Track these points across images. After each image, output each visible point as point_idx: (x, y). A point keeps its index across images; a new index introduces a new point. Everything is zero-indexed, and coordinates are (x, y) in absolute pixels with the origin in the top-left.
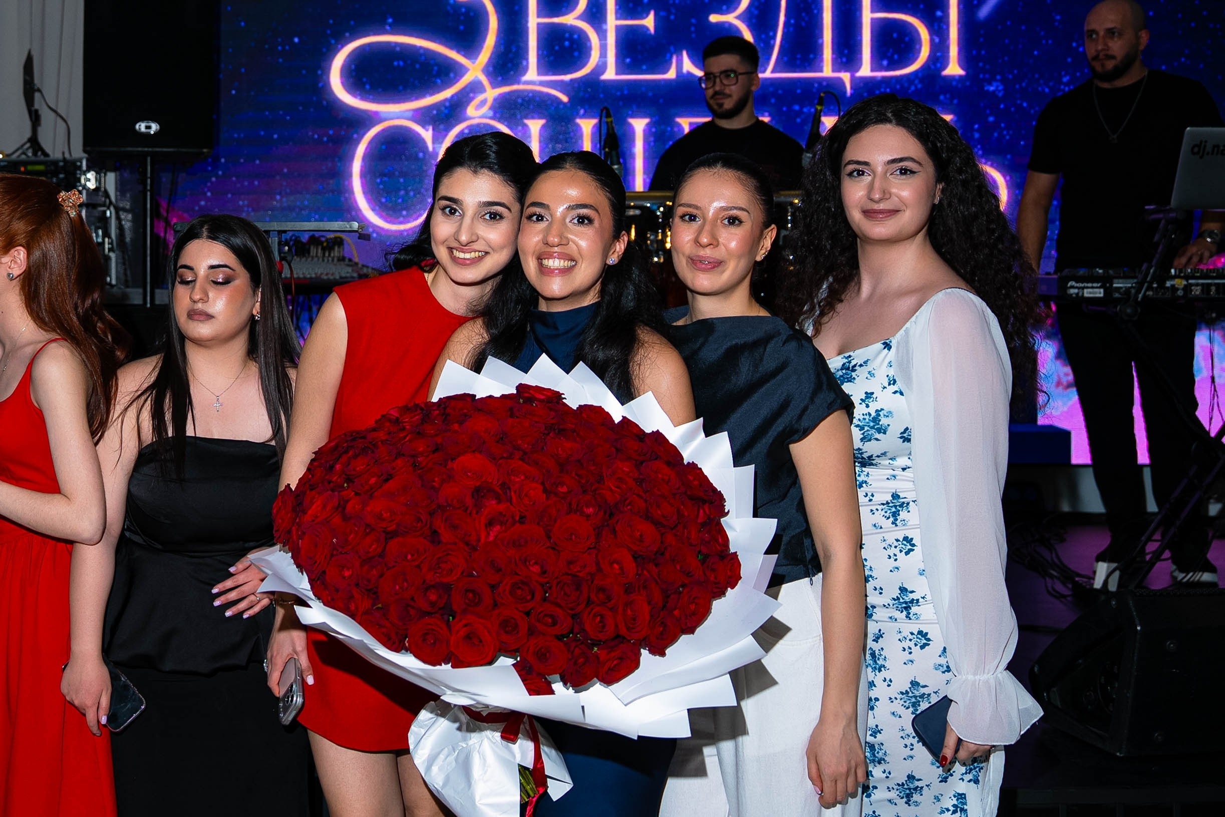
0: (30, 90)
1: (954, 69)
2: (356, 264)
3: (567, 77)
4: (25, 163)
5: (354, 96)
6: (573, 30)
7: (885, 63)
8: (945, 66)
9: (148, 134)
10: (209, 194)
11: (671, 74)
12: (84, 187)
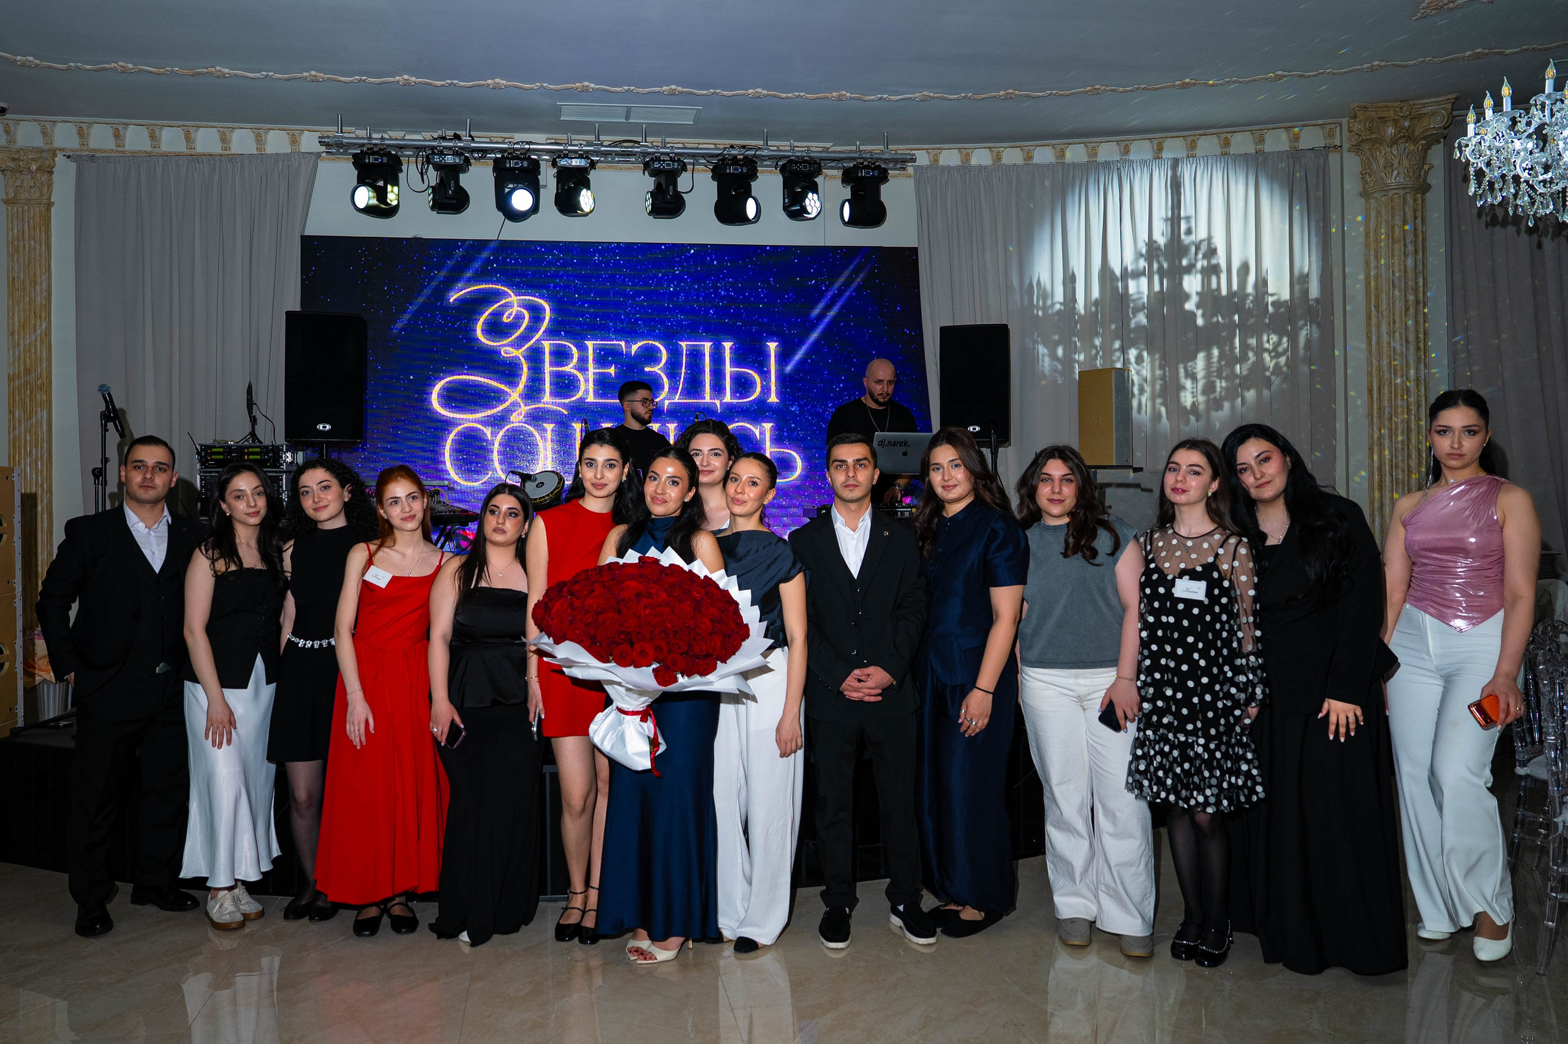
0: (250, 404)
1: (773, 399)
2: (448, 505)
3: (567, 401)
4: (248, 447)
5: (446, 409)
6: (570, 374)
7: (738, 395)
8: (769, 396)
9: (324, 431)
12: (284, 462)
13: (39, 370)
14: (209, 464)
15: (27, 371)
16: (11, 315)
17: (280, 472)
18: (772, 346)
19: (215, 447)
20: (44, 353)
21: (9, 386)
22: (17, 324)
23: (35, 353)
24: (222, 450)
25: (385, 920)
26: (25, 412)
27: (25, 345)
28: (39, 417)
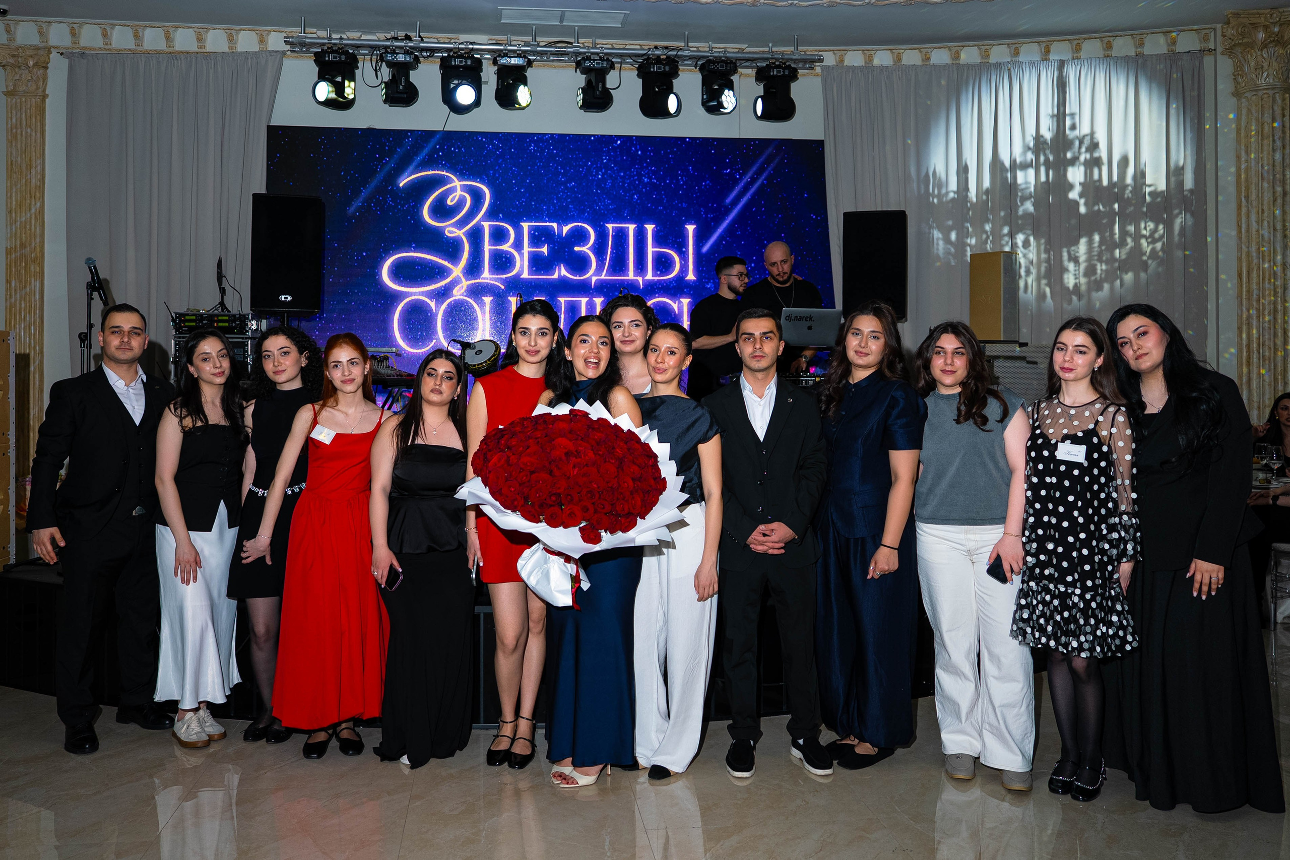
0: (220, 277)
1: (691, 276)
2: (396, 369)
3: (504, 276)
4: (217, 316)
5: (395, 284)
6: (507, 252)
7: (659, 273)
8: (687, 275)
9: (286, 302)
10: (317, 333)
11: (556, 276)
12: (250, 329)
13: (33, 245)
14: (183, 330)
15: (23, 246)
16: (9, 194)
17: (246, 338)
18: (691, 228)
19: (188, 315)
20: (38, 229)
21: (7, 258)
22: (14, 203)
23: (30, 229)
24: (194, 318)
25: (334, 743)
26: (20, 281)
27: (21, 222)
28: (33, 286)
